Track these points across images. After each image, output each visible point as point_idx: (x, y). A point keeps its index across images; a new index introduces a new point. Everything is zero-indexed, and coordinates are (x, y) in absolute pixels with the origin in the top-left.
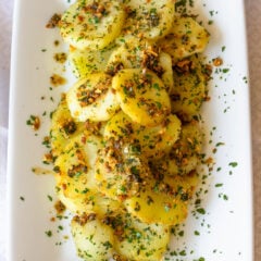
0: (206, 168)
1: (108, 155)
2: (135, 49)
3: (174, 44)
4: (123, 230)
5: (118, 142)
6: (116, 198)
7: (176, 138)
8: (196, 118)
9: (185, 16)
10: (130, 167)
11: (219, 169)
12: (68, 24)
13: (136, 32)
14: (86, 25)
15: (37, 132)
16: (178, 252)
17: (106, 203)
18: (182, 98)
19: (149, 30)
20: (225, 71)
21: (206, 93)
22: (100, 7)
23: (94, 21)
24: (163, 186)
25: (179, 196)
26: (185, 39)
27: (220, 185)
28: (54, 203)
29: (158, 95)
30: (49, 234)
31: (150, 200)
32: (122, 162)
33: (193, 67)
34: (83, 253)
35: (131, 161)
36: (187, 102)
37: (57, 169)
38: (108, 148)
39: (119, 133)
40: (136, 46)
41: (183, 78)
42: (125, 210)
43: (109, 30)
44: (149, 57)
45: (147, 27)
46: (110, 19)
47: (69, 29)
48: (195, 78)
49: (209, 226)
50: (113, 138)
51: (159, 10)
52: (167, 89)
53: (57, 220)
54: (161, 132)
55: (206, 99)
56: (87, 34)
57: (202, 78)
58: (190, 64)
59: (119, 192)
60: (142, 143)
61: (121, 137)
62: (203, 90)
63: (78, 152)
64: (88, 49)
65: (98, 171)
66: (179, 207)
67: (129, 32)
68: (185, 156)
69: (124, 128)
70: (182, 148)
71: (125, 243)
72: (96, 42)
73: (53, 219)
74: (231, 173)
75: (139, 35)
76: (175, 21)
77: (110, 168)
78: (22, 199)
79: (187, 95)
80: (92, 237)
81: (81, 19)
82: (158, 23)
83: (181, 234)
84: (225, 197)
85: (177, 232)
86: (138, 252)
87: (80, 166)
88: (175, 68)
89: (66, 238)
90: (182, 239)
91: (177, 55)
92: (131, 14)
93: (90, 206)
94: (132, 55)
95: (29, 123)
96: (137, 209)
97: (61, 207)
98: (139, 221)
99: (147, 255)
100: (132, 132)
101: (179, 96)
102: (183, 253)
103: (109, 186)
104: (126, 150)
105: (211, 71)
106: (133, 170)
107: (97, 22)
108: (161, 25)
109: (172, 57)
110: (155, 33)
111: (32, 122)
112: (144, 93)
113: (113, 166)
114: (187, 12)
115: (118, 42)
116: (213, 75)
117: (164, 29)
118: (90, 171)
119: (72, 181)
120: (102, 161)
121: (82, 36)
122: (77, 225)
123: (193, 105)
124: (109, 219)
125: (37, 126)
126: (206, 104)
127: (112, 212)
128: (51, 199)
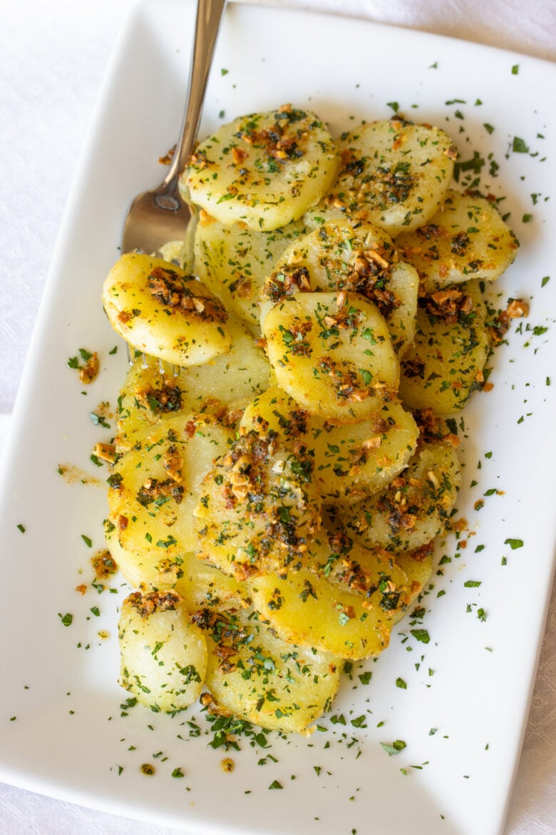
0: (452, 542)
1: (236, 469)
2: (341, 245)
3: (434, 249)
4: (234, 648)
5: (265, 445)
6: (230, 569)
7: (400, 466)
8: (451, 424)
9: (475, 194)
10: (277, 504)
11: (480, 548)
12: (209, 163)
13: (354, 207)
14: (246, 172)
15: (88, 388)
16: (349, 718)
17: (208, 577)
18: (428, 373)
19: (382, 207)
20: (539, 331)
21: (487, 372)
22: (285, 138)
23: (266, 166)
24: (346, 564)
25: (378, 596)
26: (462, 243)
27: (477, 584)
28: (93, 552)
29: (370, 353)
30: (68, 620)
31: (309, 591)
32: (263, 492)
33: (466, 309)
34: (132, 680)
35: (283, 493)
36: (437, 384)
37: (116, 481)
38: (240, 454)
39: (274, 425)
40: (345, 237)
41: (440, 329)
42: (249, 601)
43: (295, 192)
44: (368, 267)
45: (380, 200)
46: (303, 167)
47: (207, 174)
48: (466, 334)
49: (431, 672)
50: (254, 434)
51: (415, 169)
52: (397, 346)
53: (92, 592)
54: (369, 444)
55: (483, 386)
56: (243, 190)
57: (484, 338)
58: (461, 302)
59: (241, 556)
60: (319, 460)
61: (273, 435)
62: (480, 365)
63: (172, 451)
64: (241, 224)
65: (205, 501)
66: (373, 618)
67: (337, 205)
68: (413, 510)
69: (287, 417)
70: (410, 490)
71: (235, 677)
72: (259, 211)
73: (82, 589)
74: (504, 561)
75: (357, 215)
76: (449, 201)
77: (232, 498)
78: (22, 528)
79: (443, 369)
80: (159, 646)
81: (241, 156)
82: (406, 197)
83: (366, 678)
84: (482, 614)
85: (358, 672)
86: (260, 705)
87: (169, 482)
88: (424, 302)
89: (104, 636)
90: (365, 690)
91: (435, 275)
92: (352, 165)
93: (172, 577)
94: (333, 255)
95: (73, 363)
96: (275, 604)
97: (106, 565)
98: (273, 632)
99: (279, 713)
100: (302, 429)
101: (422, 367)
102: (359, 722)
103: (222, 539)
104: (278, 467)
105: (507, 327)
106: (281, 512)
107: (273, 169)
108: (413, 201)
109: (422, 276)
110: (395, 216)
111: (82, 362)
112: (335, 346)
113: (240, 495)
114: (481, 188)
115: (310, 221)
116: (510, 335)
117: (417, 211)
118: (188, 499)
119: (143, 513)
120: (219, 479)
121: (233, 193)
122: (134, 613)
123: (449, 393)
124: (206, 614)
125: (91, 374)
126: (481, 396)
127: (217, 601)
128: (89, 542)
